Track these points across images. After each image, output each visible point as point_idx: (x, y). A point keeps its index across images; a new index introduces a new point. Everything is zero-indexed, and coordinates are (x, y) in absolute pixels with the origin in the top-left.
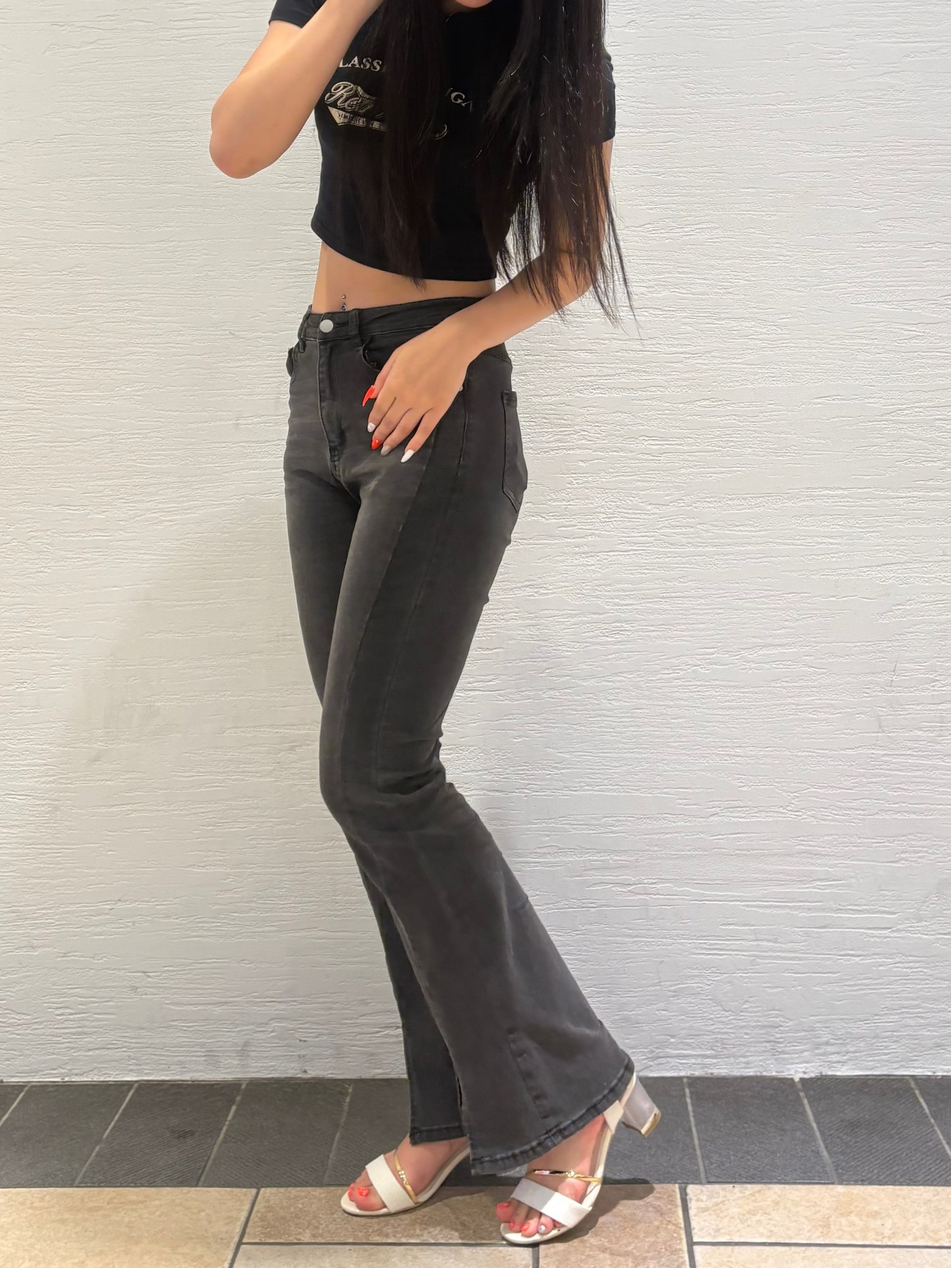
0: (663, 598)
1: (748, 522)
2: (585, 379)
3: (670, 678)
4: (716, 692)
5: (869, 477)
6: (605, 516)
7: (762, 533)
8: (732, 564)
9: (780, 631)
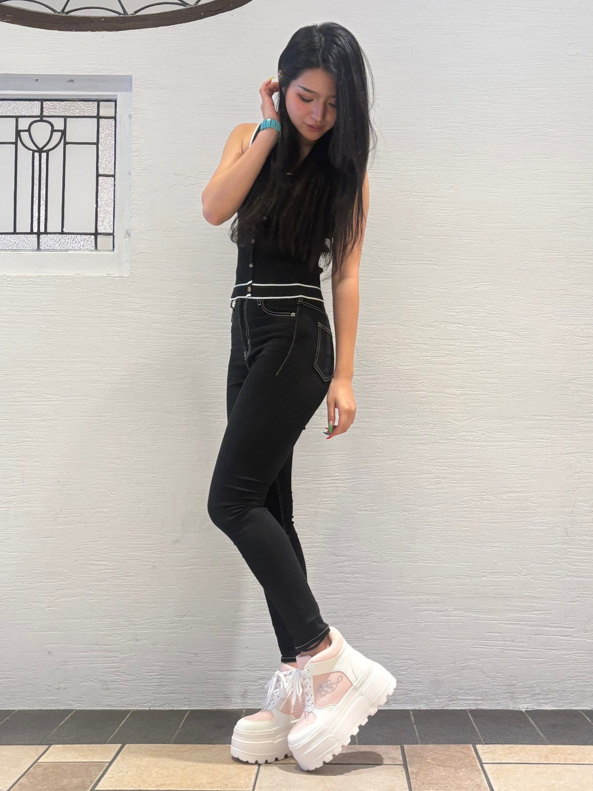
0: (461, 467)
1: (503, 431)
2: (425, 358)
3: (464, 507)
4: (486, 514)
5: (562, 411)
6: (433, 425)
7: (510, 436)
8: (495, 451)
9: (518, 485)
